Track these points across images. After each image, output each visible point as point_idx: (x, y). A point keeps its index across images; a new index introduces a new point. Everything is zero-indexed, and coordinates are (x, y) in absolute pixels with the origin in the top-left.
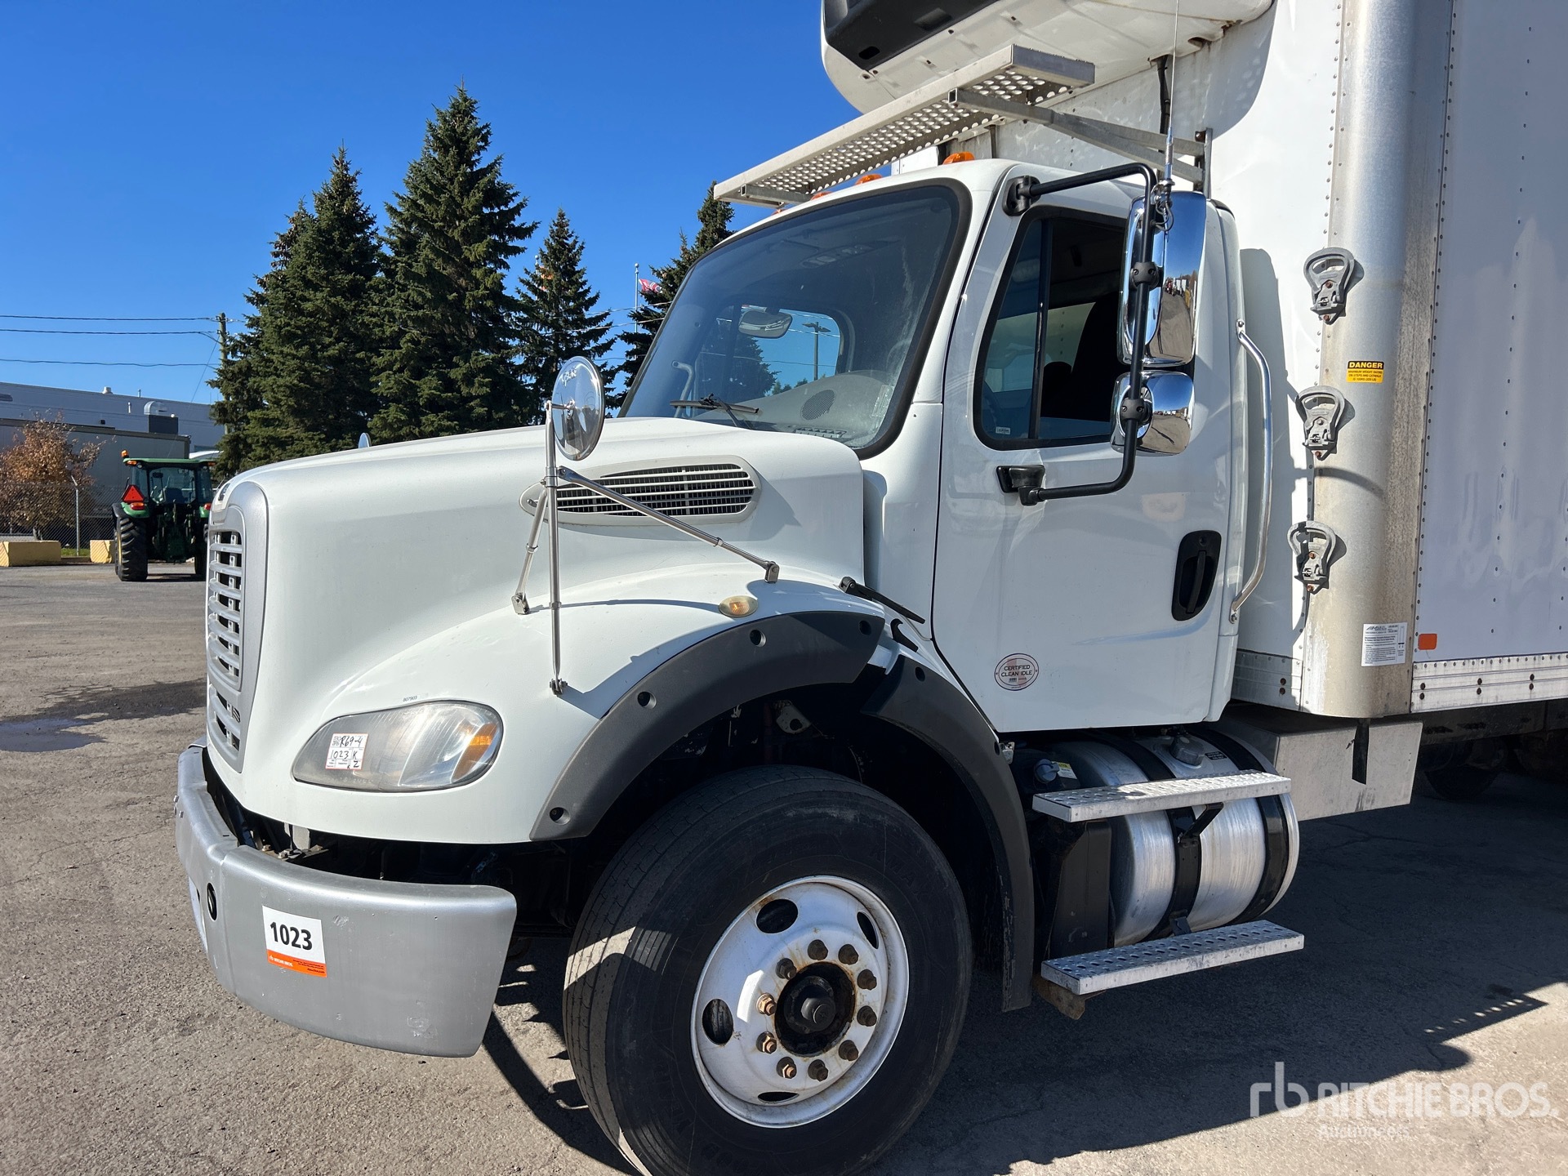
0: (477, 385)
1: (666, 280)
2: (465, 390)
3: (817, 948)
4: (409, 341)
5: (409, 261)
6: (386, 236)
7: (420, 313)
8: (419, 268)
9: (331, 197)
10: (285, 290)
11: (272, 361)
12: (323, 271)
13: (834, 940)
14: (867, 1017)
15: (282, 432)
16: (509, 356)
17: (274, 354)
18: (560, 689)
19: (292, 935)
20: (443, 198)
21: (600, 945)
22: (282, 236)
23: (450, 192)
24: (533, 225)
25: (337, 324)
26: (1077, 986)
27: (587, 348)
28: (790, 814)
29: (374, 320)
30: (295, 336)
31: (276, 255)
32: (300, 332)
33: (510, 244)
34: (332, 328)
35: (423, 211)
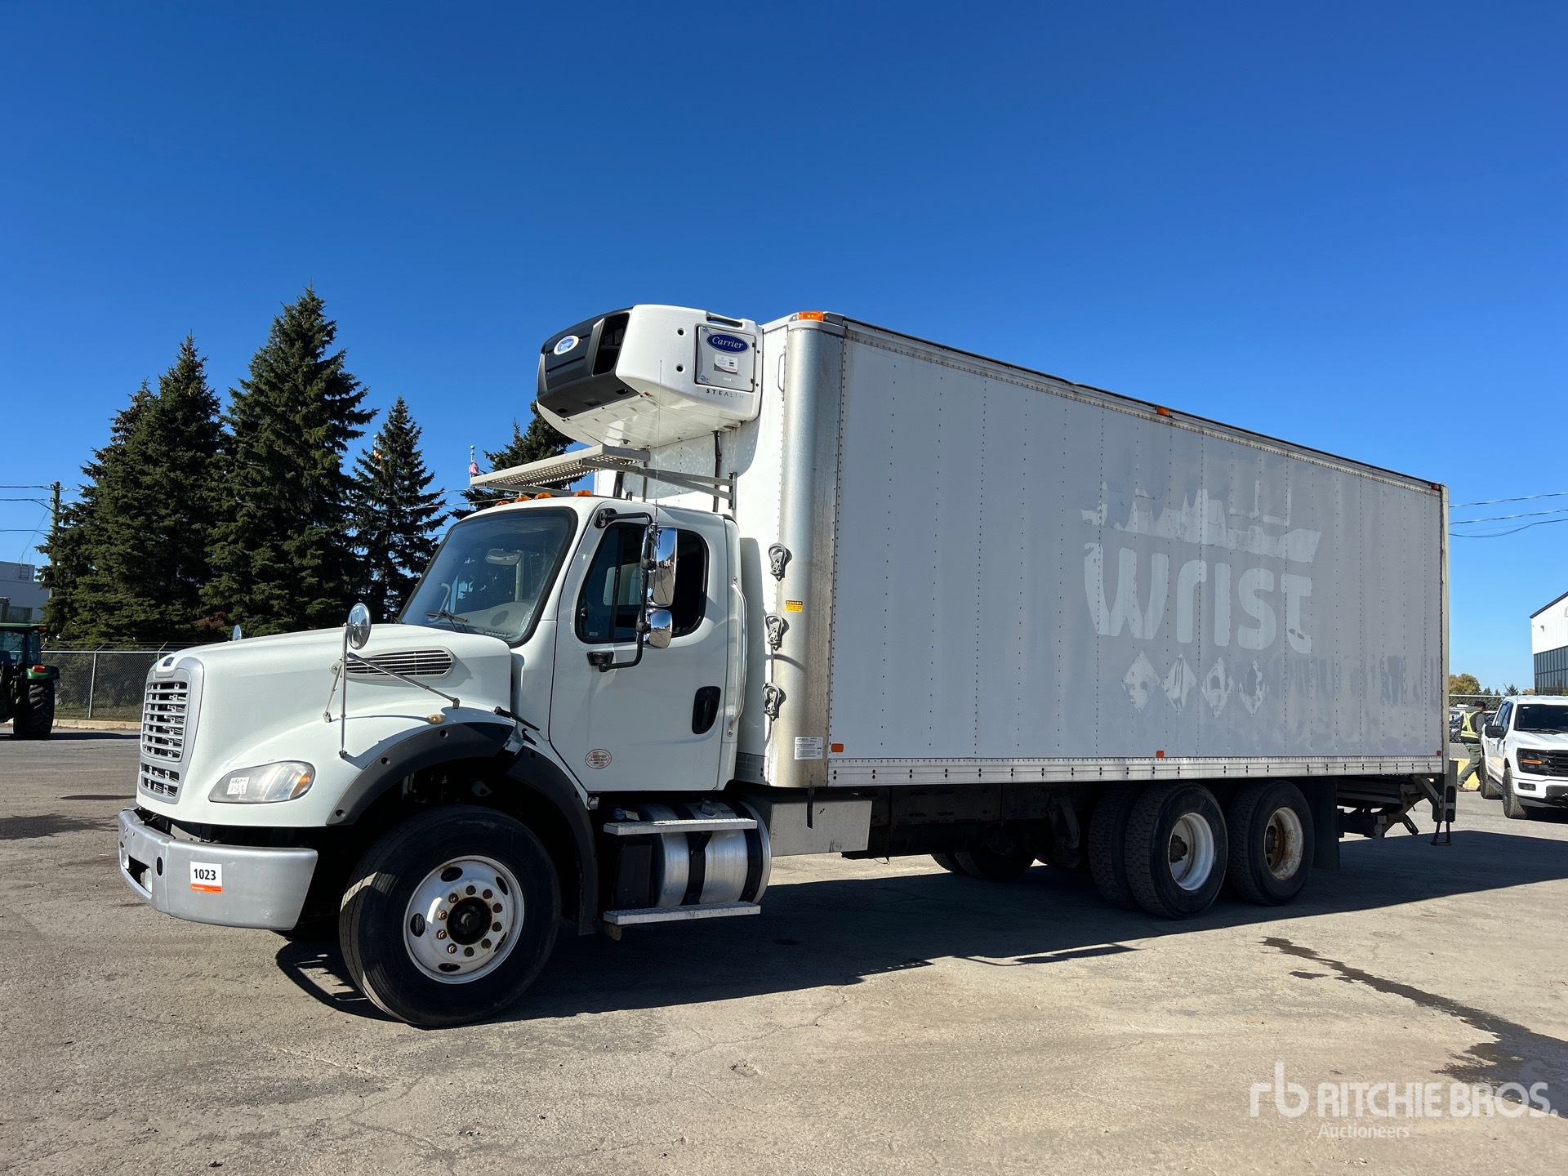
0: (309, 557)
1: (498, 463)
2: (297, 562)
3: (471, 890)
4: (245, 515)
5: (251, 441)
6: (228, 415)
7: (259, 490)
8: (260, 449)
9: (176, 380)
10: (124, 464)
11: (107, 530)
12: (164, 449)
13: (481, 887)
14: (497, 927)
15: (111, 598)
16: (344, 528)
17: (108, 523)
18: (344, 755)
19: (206, 873)
20: (287, 386)
21: (359, 883)
22: (123, 413)
23: (294, 380)
24: (372, 412)
25: (175, 497)
26: (617, 920)
27: (419, 523)
28: (460, 823)
29: (212, 494)
30: (131, 507)
31: (116, 430)
32: (136, 504)
33: (350, 428)
34: (170, 501)
35: (267, 397)
